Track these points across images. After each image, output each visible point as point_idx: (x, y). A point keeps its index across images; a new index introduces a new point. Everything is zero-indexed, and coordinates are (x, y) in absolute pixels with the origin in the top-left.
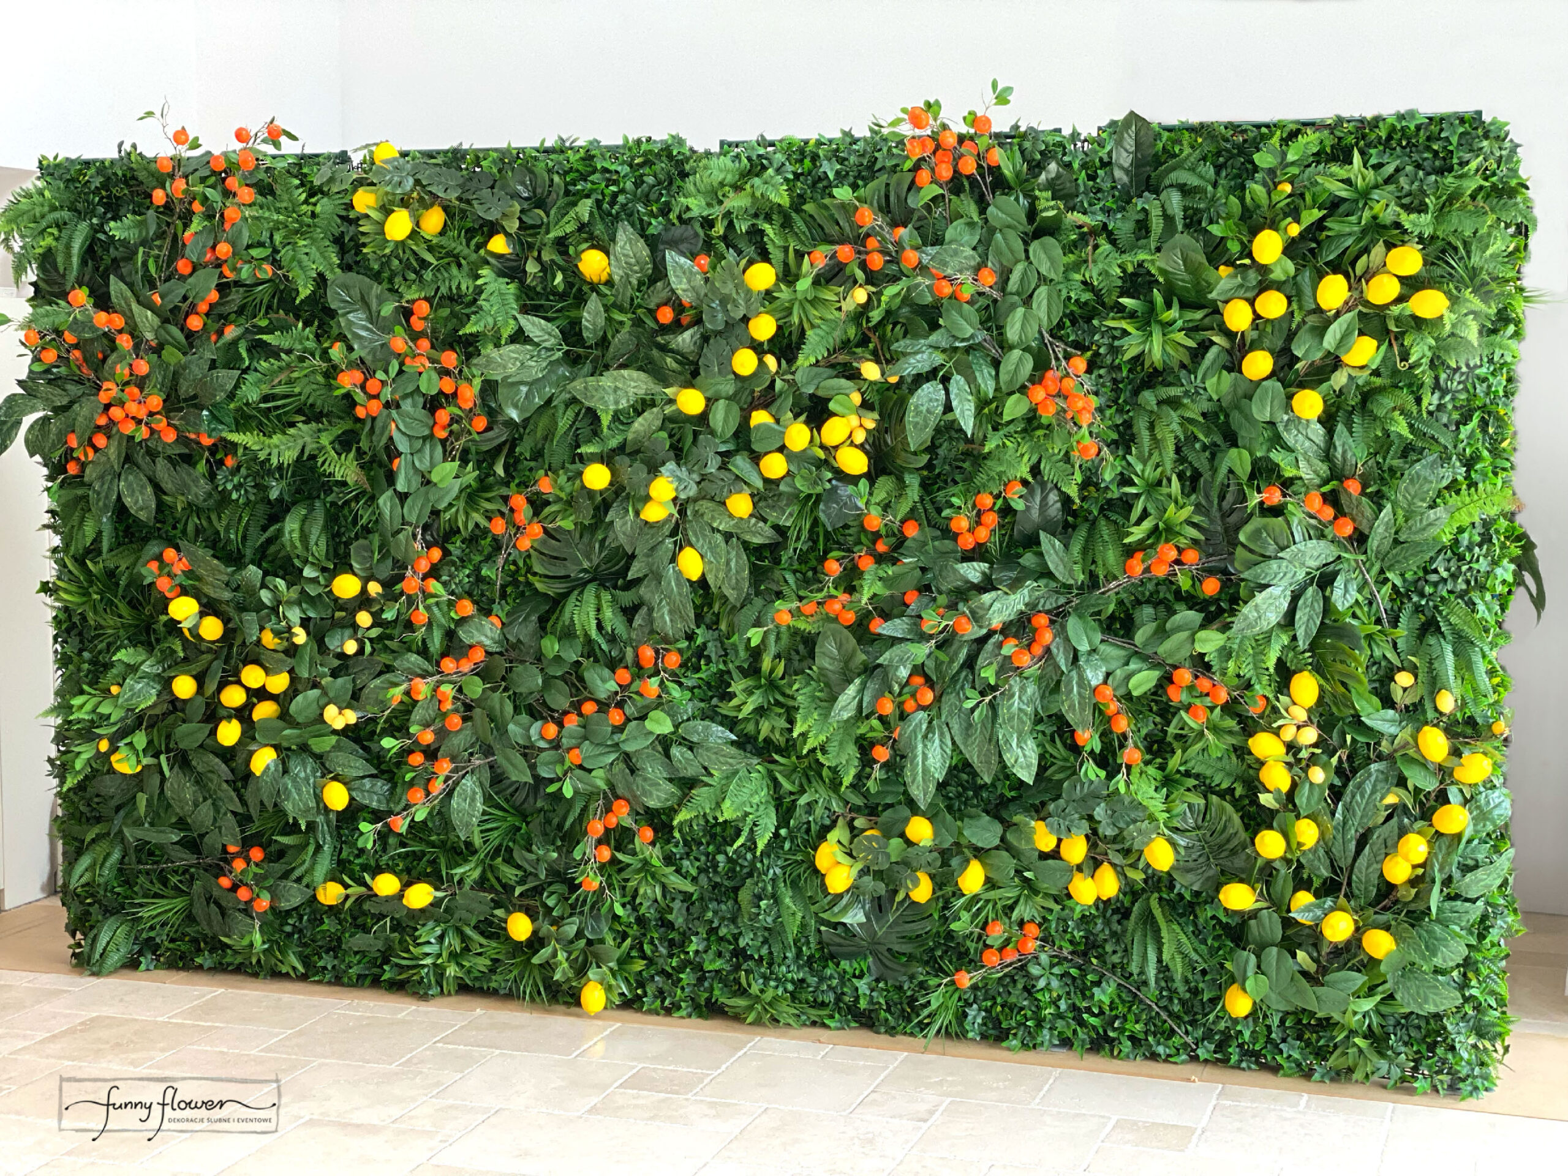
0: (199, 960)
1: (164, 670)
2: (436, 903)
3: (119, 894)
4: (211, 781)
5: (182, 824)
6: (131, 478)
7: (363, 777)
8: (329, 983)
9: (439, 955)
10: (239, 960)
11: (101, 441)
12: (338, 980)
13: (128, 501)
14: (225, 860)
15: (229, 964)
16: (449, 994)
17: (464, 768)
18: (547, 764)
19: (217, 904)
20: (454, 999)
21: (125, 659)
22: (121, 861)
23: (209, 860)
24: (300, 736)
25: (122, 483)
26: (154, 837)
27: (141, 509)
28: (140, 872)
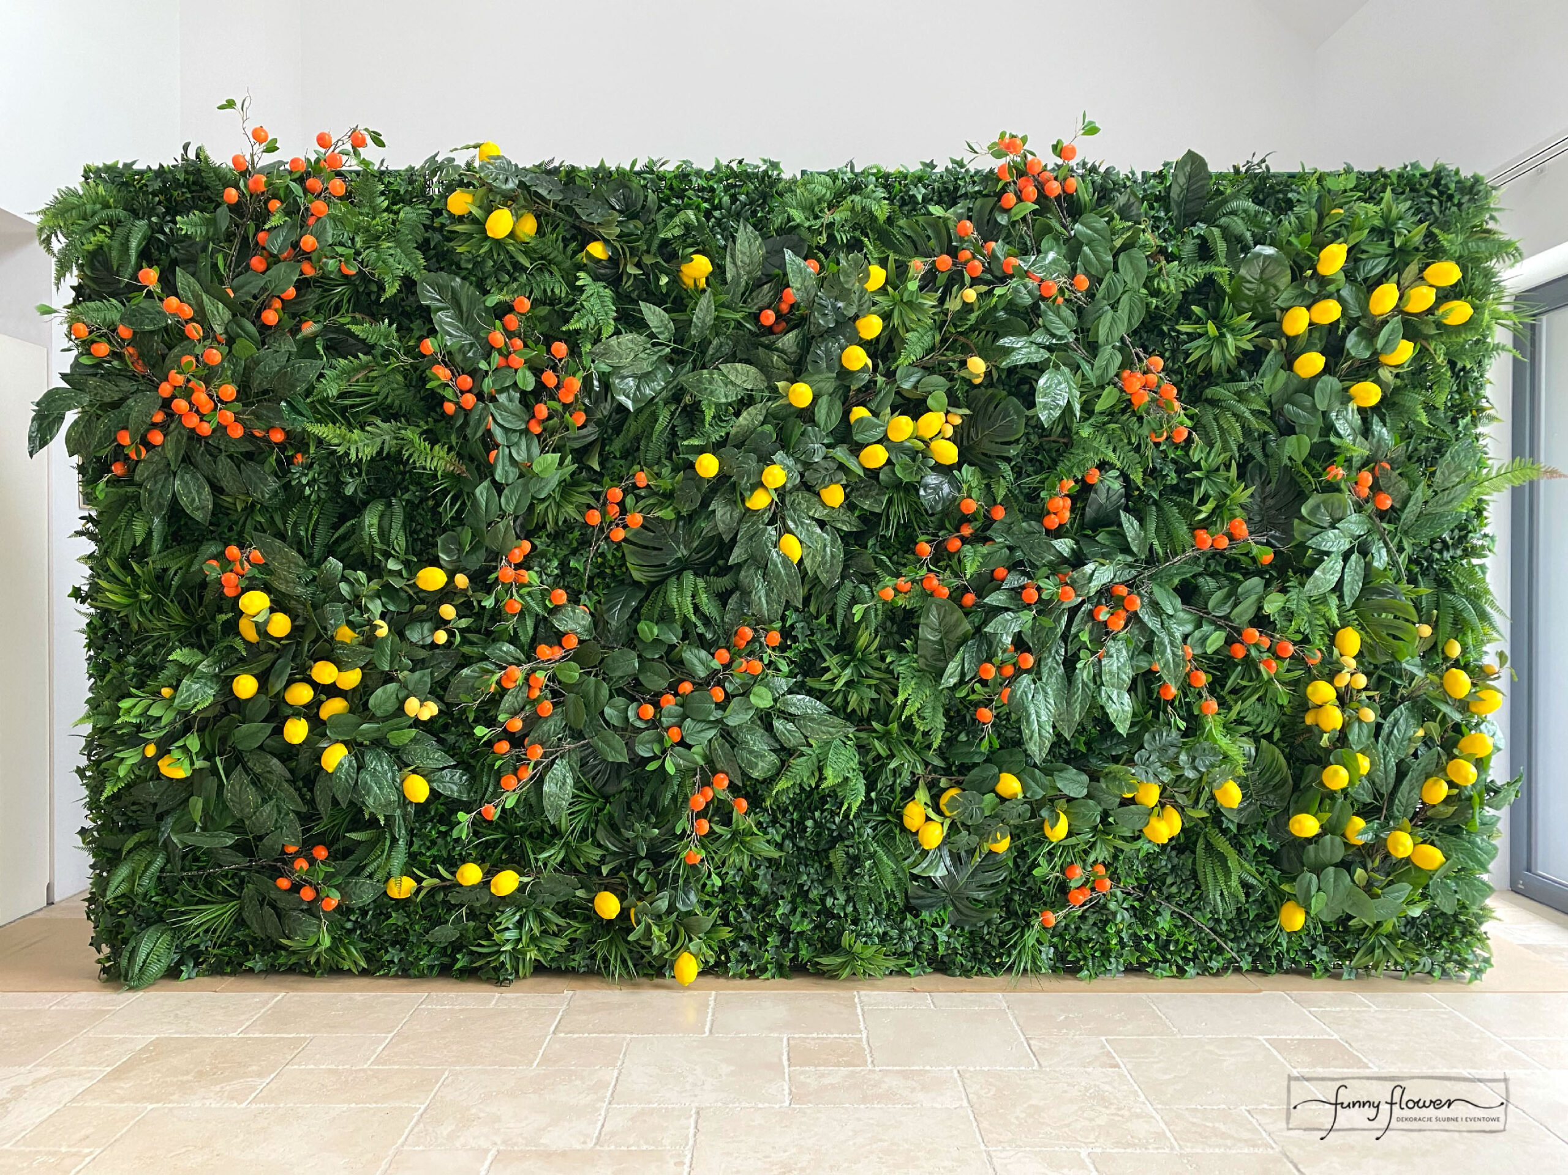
0: (249, 964)
1: (221, 671)
2: (522, 888)
3: (156, 903)
4: (271, 782)
5: (238, 827)
6: (187, 477)
7: (444, 768)
8: (396, 976)
9: (519, 940)
10: (294, 959)
11: (157, 438)
12: (407, 972)
13: (184, 501)
14: (284, 862)
15: (281, 965)
16: (525, 977)
17: (552, 753)
18: (643, 743)
19: (274, 907)
20: (531, 982)
21: (180, 659)
22: (162, 870)
23: (264, 862)
24: (379, 729)
25: (177, 483)
26: (205, 842)
27: (198, 509)
28: (183, 878)
